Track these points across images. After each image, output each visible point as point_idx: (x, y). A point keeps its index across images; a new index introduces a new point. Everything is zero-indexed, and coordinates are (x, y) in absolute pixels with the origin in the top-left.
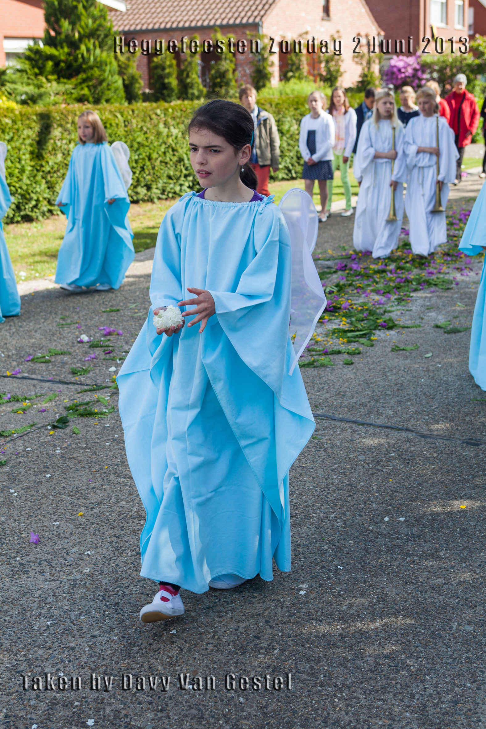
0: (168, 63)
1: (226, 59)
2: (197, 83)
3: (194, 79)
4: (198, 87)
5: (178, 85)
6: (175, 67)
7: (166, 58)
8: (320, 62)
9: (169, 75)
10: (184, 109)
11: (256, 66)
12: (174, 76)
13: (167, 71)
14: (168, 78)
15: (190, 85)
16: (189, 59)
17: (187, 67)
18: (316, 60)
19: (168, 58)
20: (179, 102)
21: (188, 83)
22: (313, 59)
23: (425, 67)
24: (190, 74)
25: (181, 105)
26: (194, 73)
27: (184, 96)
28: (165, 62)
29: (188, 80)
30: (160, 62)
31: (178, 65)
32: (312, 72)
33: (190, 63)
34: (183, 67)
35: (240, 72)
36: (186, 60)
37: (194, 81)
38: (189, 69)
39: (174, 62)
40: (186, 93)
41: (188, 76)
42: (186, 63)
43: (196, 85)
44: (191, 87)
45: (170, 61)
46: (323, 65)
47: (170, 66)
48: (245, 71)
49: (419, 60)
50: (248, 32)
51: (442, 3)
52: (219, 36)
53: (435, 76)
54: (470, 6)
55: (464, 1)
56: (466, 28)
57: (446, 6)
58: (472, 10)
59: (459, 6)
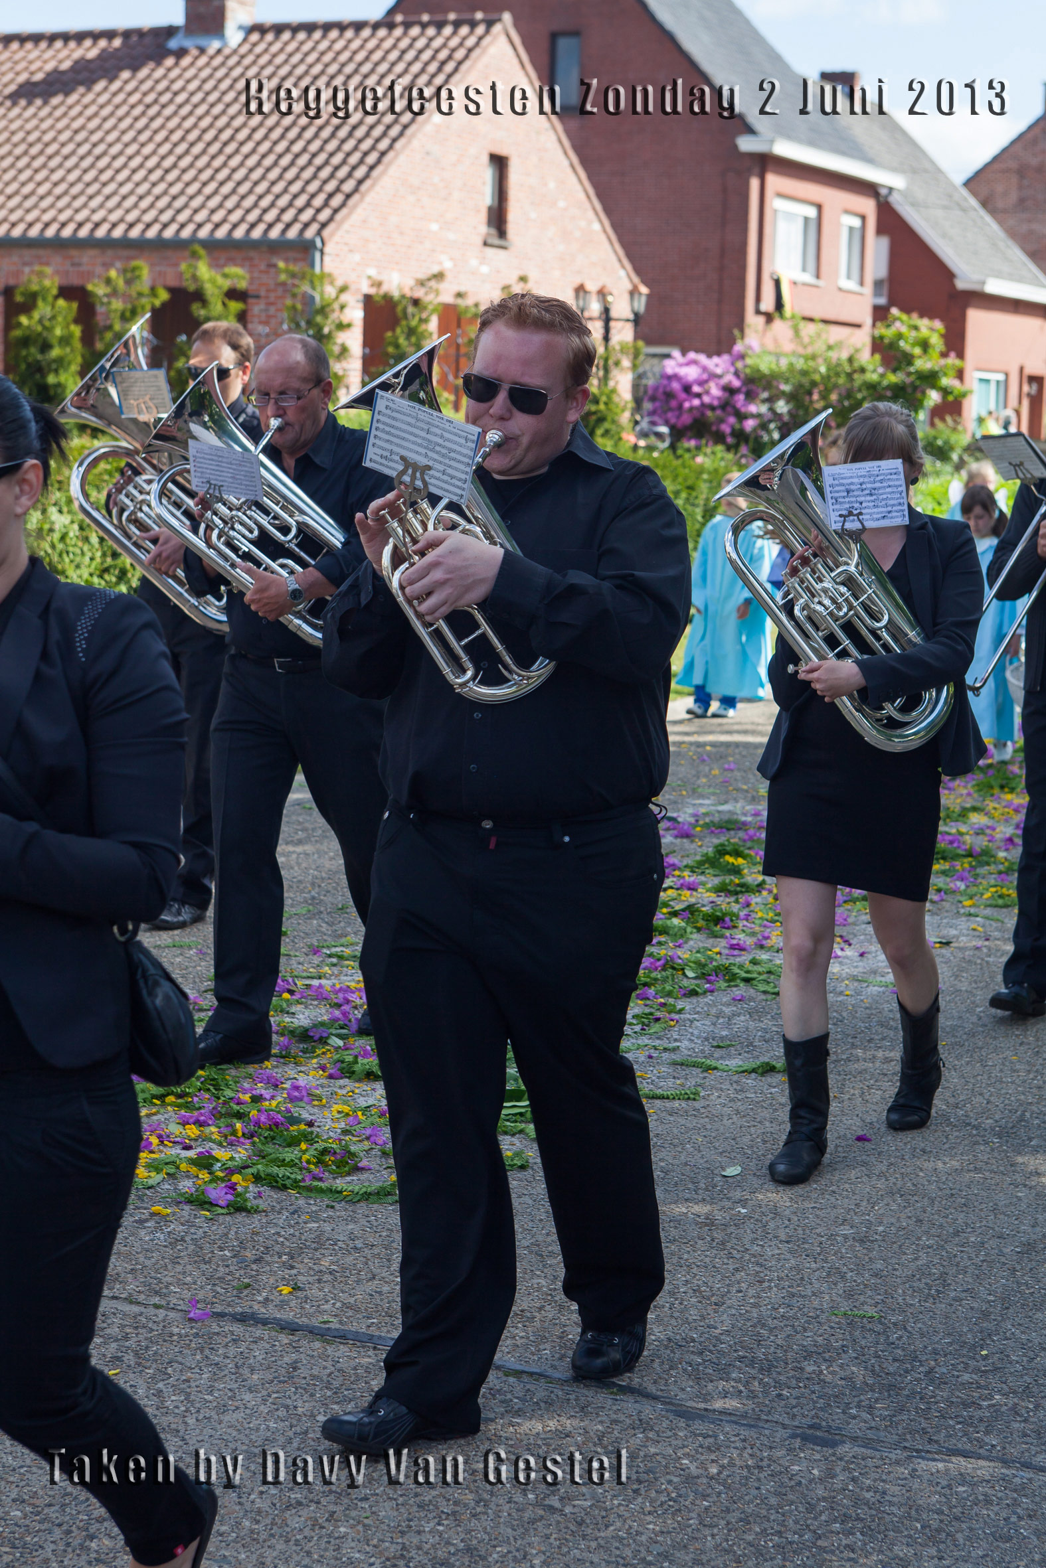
0: (58, 332)
6: (77, 344)
7: (52, 319)
9: (60, 364)
13: (55, 352)
14: (56, 371)
16: (117, 327)
18: (463, 350)
19: (61, 319)
22: (458, 346)
23: (755, 384)
28: (49, 329)
30: (38, 328)
31: (87, 339)
32: (451, 378)
34: (99, 346)
36: (109, 328)
39: (76, 330)
42: (109, 336)
45: (66, 326)
47: (65, 341)
49: (739, 365)
50: (281, 265)
51: (806, 219)
52: (204, 270)
53: (782, 407)
54: (880, 231)
55: (863, 218)
56: (868, 289)
57: (816, 228)
58: (885, 242)
59: (851, 229)
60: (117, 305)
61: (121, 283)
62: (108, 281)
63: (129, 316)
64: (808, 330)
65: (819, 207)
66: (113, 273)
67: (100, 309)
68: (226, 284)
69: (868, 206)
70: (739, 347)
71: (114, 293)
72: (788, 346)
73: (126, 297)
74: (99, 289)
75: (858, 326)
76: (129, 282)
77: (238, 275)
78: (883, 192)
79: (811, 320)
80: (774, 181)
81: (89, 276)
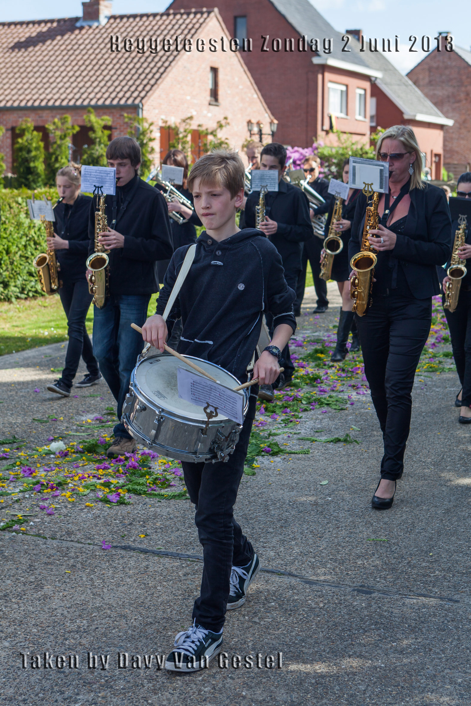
0: (34, 145)
1: (100, 143)
3: (64, 163)
5: (45, 170)
6: (42, 150)
7: (32, 140)
9: (35, 158)
10: (49, 198)
12: (41, 159)
13: (33, 153)
14: (34, 161)
16: (59, 142)
17: (56, 150)
18: (202, 148)
19: (35, 140)
20: (44, 190)
22: (199, 147)
24: (59, 158)
25: (46, 192)
26: (64, 157)
27: (51, 183)
28: (31, 144)
30: (26, 144)
31: (46, 148)
33: (60, 146)
34: (51, 150)
36: (55, 143)
38: (58, 153)
39: (42, 144)
41: (56, 160)
42: (55, 146)
45: (37, 142)
47: (37, 148)
49: (316, 151)
50: (126, 115)
51: (342, 91)
52: (93, 118)
53: (334, 169)
54: (372, 95)
55: (365, 90)
56: (368, 120)
57: (346, 95)
58: (374, 100)
59: (360, 95)
60: (58, 133)
61: (59, 124)
62: (54, 123)
63: (62, 138)
64: (344, 137)
65: (347, 86)
66: (56, 120)
67: (51, 135)
68: (103, 123)
69: (367, 85)
70: (315, 145)
71: (57, 128)
72: (336, 144)
73: (62, 130)
74: (51, 127)
75: (364, 135)
76: (63, 124)
77: (108, 120)
78: (373, 79)
79: (345, 133)
80: (328, 76)
81: (46, 121)
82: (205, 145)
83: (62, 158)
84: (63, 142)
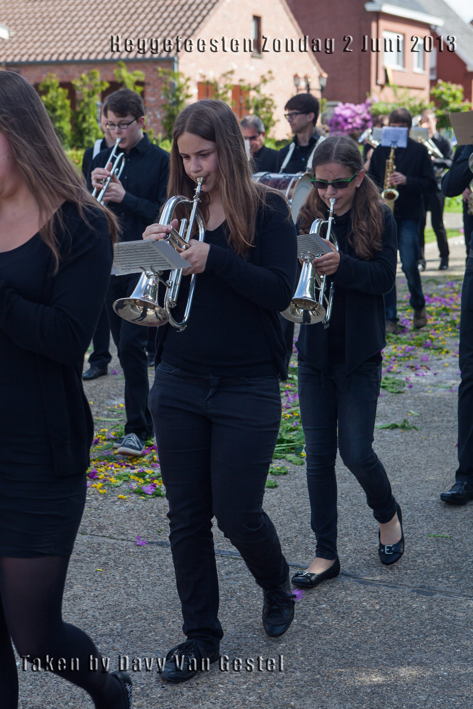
0: (60, 103)
2: (95, 128)
3: (92, 123)
4: (97, 133)
5: (72, 130)
6: (68, 109)
7: (57, 97)
8: (248, 108)
9: (60, 118)
10: (77, 161)
11: (169, 110)
12: (67, 119)
13: (59, 113)
14: (59, 121)
15: (87, 131)
16: (86, 100)
17: (83, 109)
18: (244, 106)
19: (60, 97)
21: (85, 129)
22: (241, 104)
24: (87, 117)
26: (92, 116)
27: (79, 144)
28: (56, 102)
29: (85, 125)
30: (51, 102)
31: (73, 106)
33: (87, 105)
34: (78, 109)
35: (149, 116)
36: (82, 100)
37: (92, 127)
38: (85, 111)
39: (68, 102)
40: (82, 141)
41: (84, 119)
42: (82, 104)
43: (94, 131)
44: (88, 134)
45: (63, 100)
46: (252, 111)
47: (63, 107)
48: (155, 116)
49: (369, 109)
50: (160, 69)
52: (124, 73)
56: (427, 72)
60: (86, 90)
61: (87, 80)
62: (81, 79)
63: (91, 95)
64: (401, 92)
66: (84, 76)
67: (78, 92)
68: (135, 79)
69: (426, 33)
70: (369, 100)
71: (84, 85)
72: (392, 100)
73: (89, 86)
74: (77, 83)
75: (422, 89)
76: (91, 79)
77: (140, 74)
78: (433, 27)
79: (401, 87)
80: (383, 24)
81: (73, 77)
82: (247, 102)
83: (90, 117)
84: (92, 99)
